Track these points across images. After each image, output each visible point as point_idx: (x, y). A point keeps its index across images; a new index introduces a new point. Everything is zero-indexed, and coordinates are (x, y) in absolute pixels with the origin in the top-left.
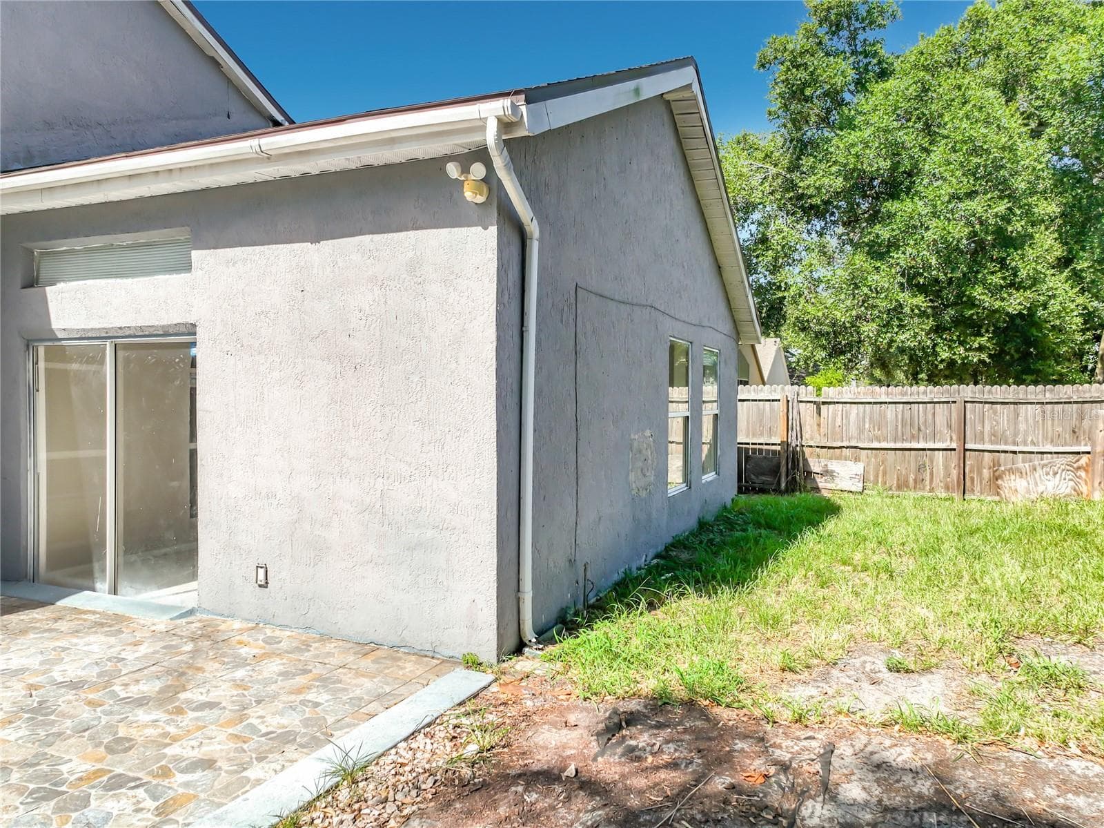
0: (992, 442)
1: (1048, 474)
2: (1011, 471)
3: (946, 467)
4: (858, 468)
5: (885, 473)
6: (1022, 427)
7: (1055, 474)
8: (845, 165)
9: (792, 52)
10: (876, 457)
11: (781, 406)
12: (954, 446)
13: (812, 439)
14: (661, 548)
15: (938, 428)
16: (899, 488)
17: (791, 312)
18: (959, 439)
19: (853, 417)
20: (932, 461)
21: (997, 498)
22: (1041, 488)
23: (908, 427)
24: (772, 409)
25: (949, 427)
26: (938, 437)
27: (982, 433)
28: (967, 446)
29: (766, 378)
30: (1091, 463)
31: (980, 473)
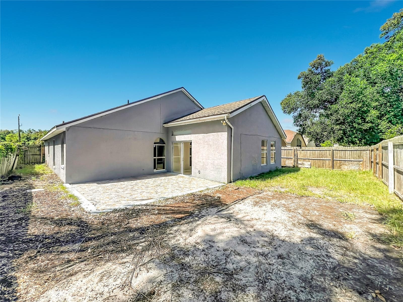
0: (339, 158)
1: (352, 165)
2: (343, 164)
3: (329, 163)
4: (309, 163)
5: (315, 164)
6: (347, 155)
7: (354, 165)
9: (305, 75)
10: (313, 161)
11: (293, 151)
12: (330, 159)
13: (299, 157)
15: (327, 155)
16: (318, 167)
18: (332, 157)
19: (308, 153)
20: (326, 162)
21: (340, 170)
22: (351, 168)
23: (320, 155)
24: (291, 151)
25: (329, 155)
26: (327, 157)
27: (337, 156)
28: (334, 159)
29: (307, 145)
30: (363, 163)
31: (337, 165)
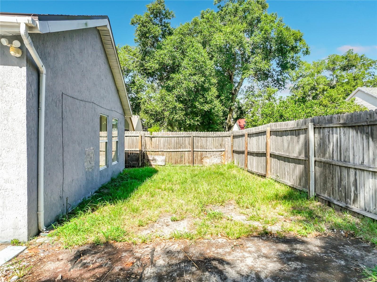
0: (200, 149)
1: (214, 157)
2: (205, 157)
3: (188, 157)
4: (163, 158)
5: (171, 159)
6: (208, 144)
7: (216, 157)
8: (159, 61)
9: (142, 21)
10: (169, 154)
11: (139, 138)
12: (190, 150)
13: (149, 149)
14: (97, 189)
15: (186, 145)
16: (175, 163)
17: (143, 107)
18: (192, 148)
19: (162, 141)
20: (184, 155)
21: (202, 165)
22: (213, 162)
23: (178, 145)
24: (136, 139)
25: (189, 144)
26: (186, 147)
27: (198, 146)
28: (194, 150)
29: (135, 129)
30: (225, 154)
31: (197, 158)
